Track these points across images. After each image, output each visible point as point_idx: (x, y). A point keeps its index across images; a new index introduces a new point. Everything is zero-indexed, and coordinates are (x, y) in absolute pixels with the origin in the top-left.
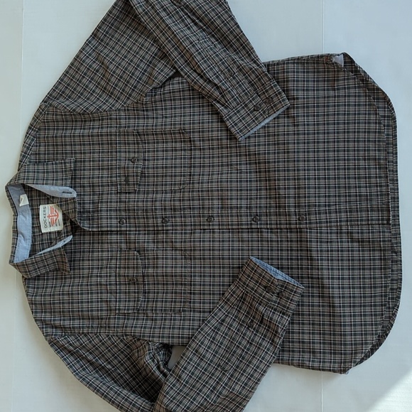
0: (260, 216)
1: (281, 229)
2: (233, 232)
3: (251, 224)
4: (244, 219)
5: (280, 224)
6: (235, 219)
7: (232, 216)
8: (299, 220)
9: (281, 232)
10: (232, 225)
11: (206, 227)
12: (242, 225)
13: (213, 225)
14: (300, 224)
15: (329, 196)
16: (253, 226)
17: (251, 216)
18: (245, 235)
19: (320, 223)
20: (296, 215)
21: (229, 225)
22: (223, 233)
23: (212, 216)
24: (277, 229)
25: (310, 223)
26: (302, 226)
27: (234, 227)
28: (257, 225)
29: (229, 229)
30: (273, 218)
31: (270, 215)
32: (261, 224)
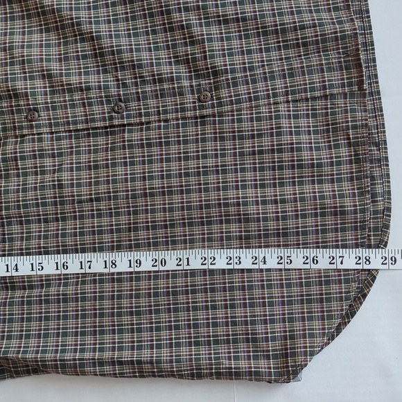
0: (126, 101)
1: (166, 121)
2: (77, 138)
3: (111, 118)
4: (96, 109)
5: (165, 112)
6: (79, 111)
7: (73, 106)
8: (200, 101)
9: (166, 127)
10: (75, 123)
11: (25, 132)
12: (93, 120)
13: (38, 126)
14: (202, 107)
15: (249, 52)
16: (116, 122)
17: (109, 102)
18: (101, 140)
19: (239, 102)
20: (193, 93)
21: (68, 123)
22: (59, 139)
23: (36, 110)
24: (159, 121)
25: (220, 105)
26: (205, 112)
27: (80, 126)
28: (122, 118)
29: (70, 131)
30: (152, 102)
31: (145, 98)
32: (129, 117)
